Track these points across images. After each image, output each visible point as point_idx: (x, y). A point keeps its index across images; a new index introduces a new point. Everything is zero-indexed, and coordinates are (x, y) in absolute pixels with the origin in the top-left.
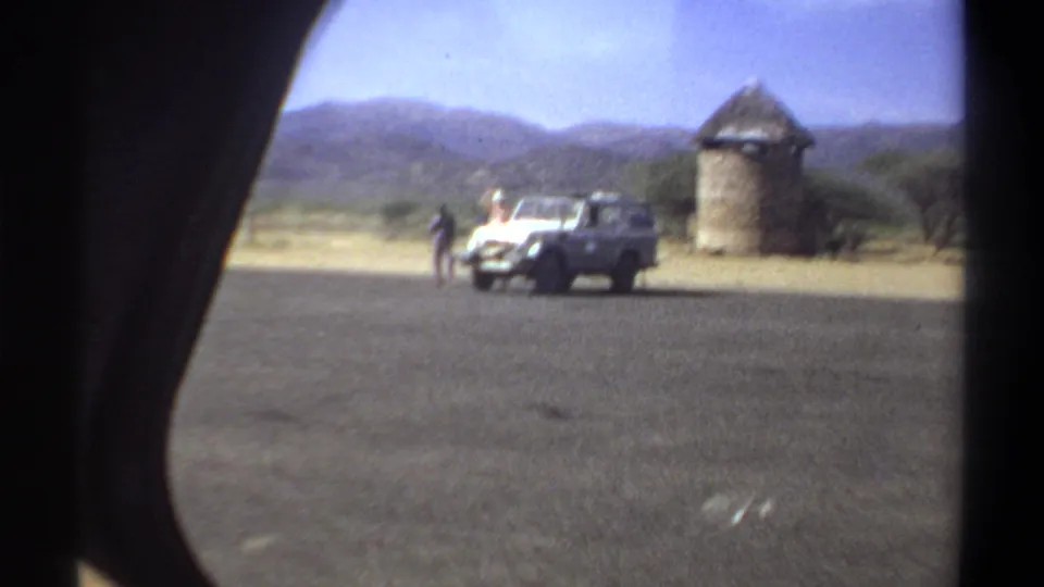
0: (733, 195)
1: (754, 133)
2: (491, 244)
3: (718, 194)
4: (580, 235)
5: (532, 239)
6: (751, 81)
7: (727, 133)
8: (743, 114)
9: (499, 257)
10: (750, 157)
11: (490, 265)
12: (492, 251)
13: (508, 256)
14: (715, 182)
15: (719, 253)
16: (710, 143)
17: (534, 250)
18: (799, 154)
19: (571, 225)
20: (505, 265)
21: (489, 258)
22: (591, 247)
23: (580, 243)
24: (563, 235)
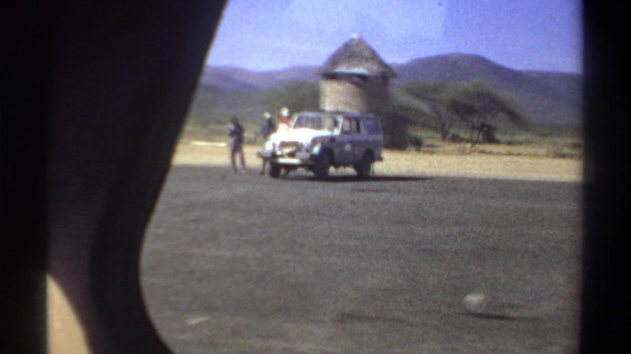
1: (360, 70)
2: (284, 145)
4: (342, 139)
5: (315, 141)
7: (342, 69)
8: (351, 57)
9: (292, 155)
12: (287, 150)
13: (298, 154)
17: (316, 150)
19: (337, 132)
20: (295, 161)
21: (282, 156)
22: (348, 147)
23: (342, 144)
24: (332, 139)
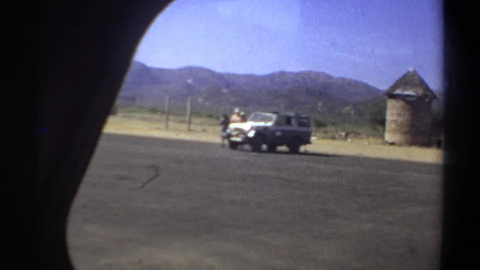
0: (400, 119)
3: (394, 118)
4: (274, 129)
5: (252, 128)
6: (411, 69)
7: (398, 92)
8: (406, 84)
9: (237, 136)
10: (409, 103)
11: (234, 139)
12: (235, 133)
13: (241, 135)
14: (393, 112)
15: (392, 144)
16: (392, 96)
17: (251, 134)
18: (430, 102)
19: (269, 124)
20: (238, 139)
21: (233, 136)
22: (278, 134)
23: (274, 132)
24: (265, 128)
